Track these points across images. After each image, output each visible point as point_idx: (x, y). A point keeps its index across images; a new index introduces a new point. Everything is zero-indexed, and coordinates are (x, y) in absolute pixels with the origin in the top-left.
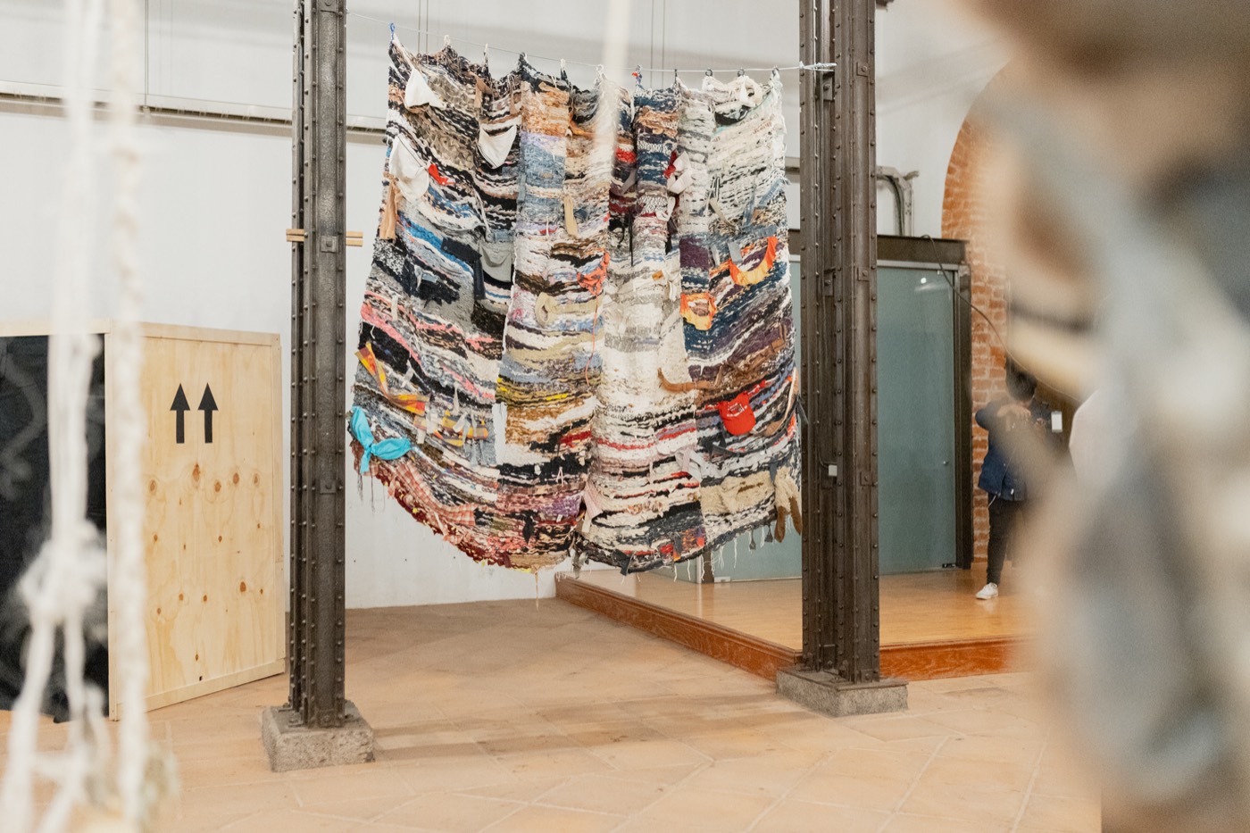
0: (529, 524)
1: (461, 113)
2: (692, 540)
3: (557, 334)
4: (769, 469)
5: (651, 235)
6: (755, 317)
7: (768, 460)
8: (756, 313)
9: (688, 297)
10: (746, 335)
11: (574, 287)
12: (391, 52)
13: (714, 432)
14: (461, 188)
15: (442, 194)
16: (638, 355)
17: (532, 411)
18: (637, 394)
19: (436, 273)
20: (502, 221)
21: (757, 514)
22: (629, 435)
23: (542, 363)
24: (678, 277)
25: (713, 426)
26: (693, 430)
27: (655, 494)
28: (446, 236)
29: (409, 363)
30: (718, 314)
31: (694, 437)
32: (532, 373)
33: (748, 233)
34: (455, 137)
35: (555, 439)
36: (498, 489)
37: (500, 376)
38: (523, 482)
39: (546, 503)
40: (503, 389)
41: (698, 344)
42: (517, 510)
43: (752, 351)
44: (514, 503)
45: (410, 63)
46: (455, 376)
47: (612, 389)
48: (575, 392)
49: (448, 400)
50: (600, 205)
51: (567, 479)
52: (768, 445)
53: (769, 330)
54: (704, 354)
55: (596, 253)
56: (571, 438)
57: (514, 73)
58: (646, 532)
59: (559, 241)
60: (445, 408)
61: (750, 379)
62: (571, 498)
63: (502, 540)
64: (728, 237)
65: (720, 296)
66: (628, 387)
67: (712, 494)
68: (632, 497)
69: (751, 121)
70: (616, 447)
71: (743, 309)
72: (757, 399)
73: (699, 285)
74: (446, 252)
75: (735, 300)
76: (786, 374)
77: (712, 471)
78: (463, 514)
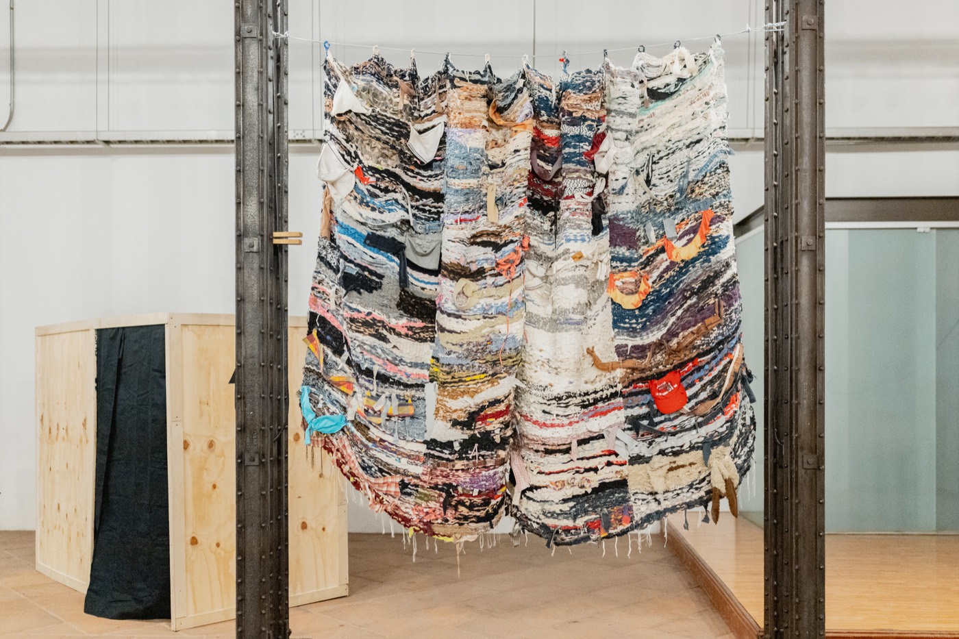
0: (449, 496)
1: (386, 116)
2: (620, 517)
3: (478, 317)
4: (701, 448)
5: (571, 217)
6: (688, 294)
7: (701, 439)
8: (689, 290)
9: (616, 277)
10: (679, 313)
11: (493, 272)
12: (325, 68)
13: (645, 410)
14: (383, 186)
15: (366, 192)
16: (558, 335)
17: (453, 391)
18: (557, 374)
19: (357, 265)
20: (434, 213)
21: (689, 494)
22: (549, 413)
23: (461, 346)
24: (606, 257)
25: (643, 404)
26: (619, 408)
27: (582, 470)
28: (370, 231)
29: (345, 348)
30: (653, 292)
31: (622, 415)
32: (453, 355)
33: (682, 209)
34: (378, 139)
35: (474, 417)
36: (424, 463)
37: (433, 357)
38: (446, 456)
39: (464, 478)
40: (435, 369)
41: (625, 323)
42: (440, 483)
43: (684, 328)
44: (437, 476)
45: (340, 75)
46: (375, 359)
47: (535, 369)
48: (491, 373)
49: (369, 381)
50: (515, 191)
51: (483, 456)
52: (700, 425)
53: (702, 307)
54: (633, 332)
55: (510, 238)
56: (487, 417)
57: (439, 73)
58: (571, 508)
59: (482, 228)
60: (367, 388)
61: (683, 357)
62: (487, 473)
63: (425, 510)
64: (664, 213)
65: (656, 274)
66: (550, 367)
67: (641, 472)
68: (554, 473)
69: (687, 92)
70: (539, 425)
71: (677, 286)
72: (690, 377)
73: (625, 264)
74: (368, 245)
75: (670, 277)
76: (725, 351)
77: (642, 449)
78: (388, 485)
